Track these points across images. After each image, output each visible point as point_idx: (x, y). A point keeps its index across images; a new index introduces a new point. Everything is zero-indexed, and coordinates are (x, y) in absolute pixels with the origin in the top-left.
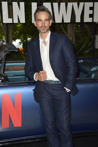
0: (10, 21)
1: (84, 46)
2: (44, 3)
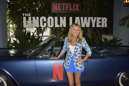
0: (58, 26)
1: (96, 40)
2: (76, 17)
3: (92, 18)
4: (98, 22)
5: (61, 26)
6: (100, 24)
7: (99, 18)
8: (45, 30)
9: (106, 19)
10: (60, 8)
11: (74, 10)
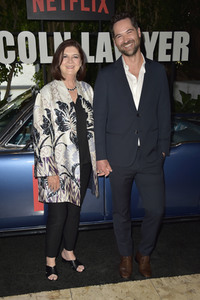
0: (50, 60)
4: (164, 46)
7: (167, 35)
8: (16, 72)
9: (186, 36)
10: (52, 5)
11: (94, 10)
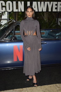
1: (52, 23)
2: (33, 2)
3: (49, 3)
5: (20, 11)
6: (56, 8)
8: (3, 14)
